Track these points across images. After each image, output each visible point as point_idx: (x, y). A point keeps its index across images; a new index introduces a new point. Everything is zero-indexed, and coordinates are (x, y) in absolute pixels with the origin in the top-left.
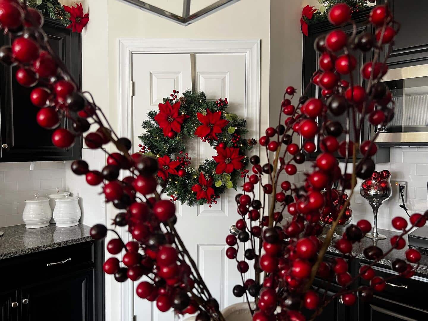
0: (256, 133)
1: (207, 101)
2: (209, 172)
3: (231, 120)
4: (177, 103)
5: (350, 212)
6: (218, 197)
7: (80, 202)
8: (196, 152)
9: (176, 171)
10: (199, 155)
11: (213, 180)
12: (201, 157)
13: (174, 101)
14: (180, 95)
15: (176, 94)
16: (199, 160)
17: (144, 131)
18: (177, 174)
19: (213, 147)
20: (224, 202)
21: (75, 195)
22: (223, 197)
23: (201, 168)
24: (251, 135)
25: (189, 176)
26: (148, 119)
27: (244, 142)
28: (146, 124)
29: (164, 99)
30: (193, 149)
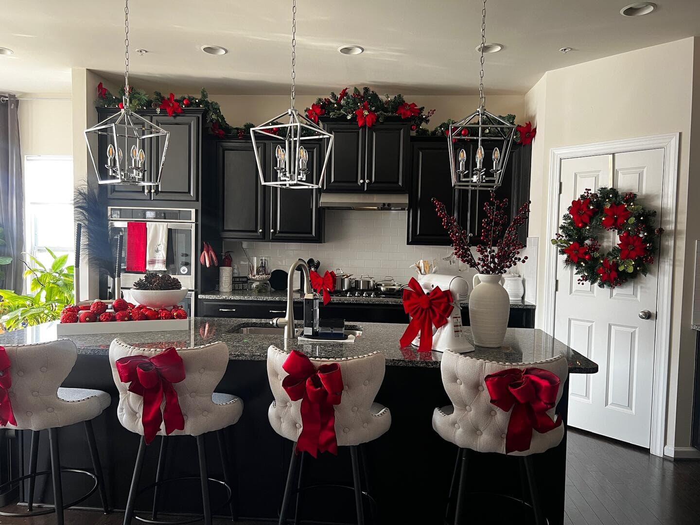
7: (524, 282)
8: (612, 240)
9: (584, 255)
11: (616, 265)
12: (610, 245)
18: (584, 258)
19: (619, 236)
20: (637, 288)
21: (522, 277)
22: (636, 283)
25: (594, 260)
28: (566, 217)
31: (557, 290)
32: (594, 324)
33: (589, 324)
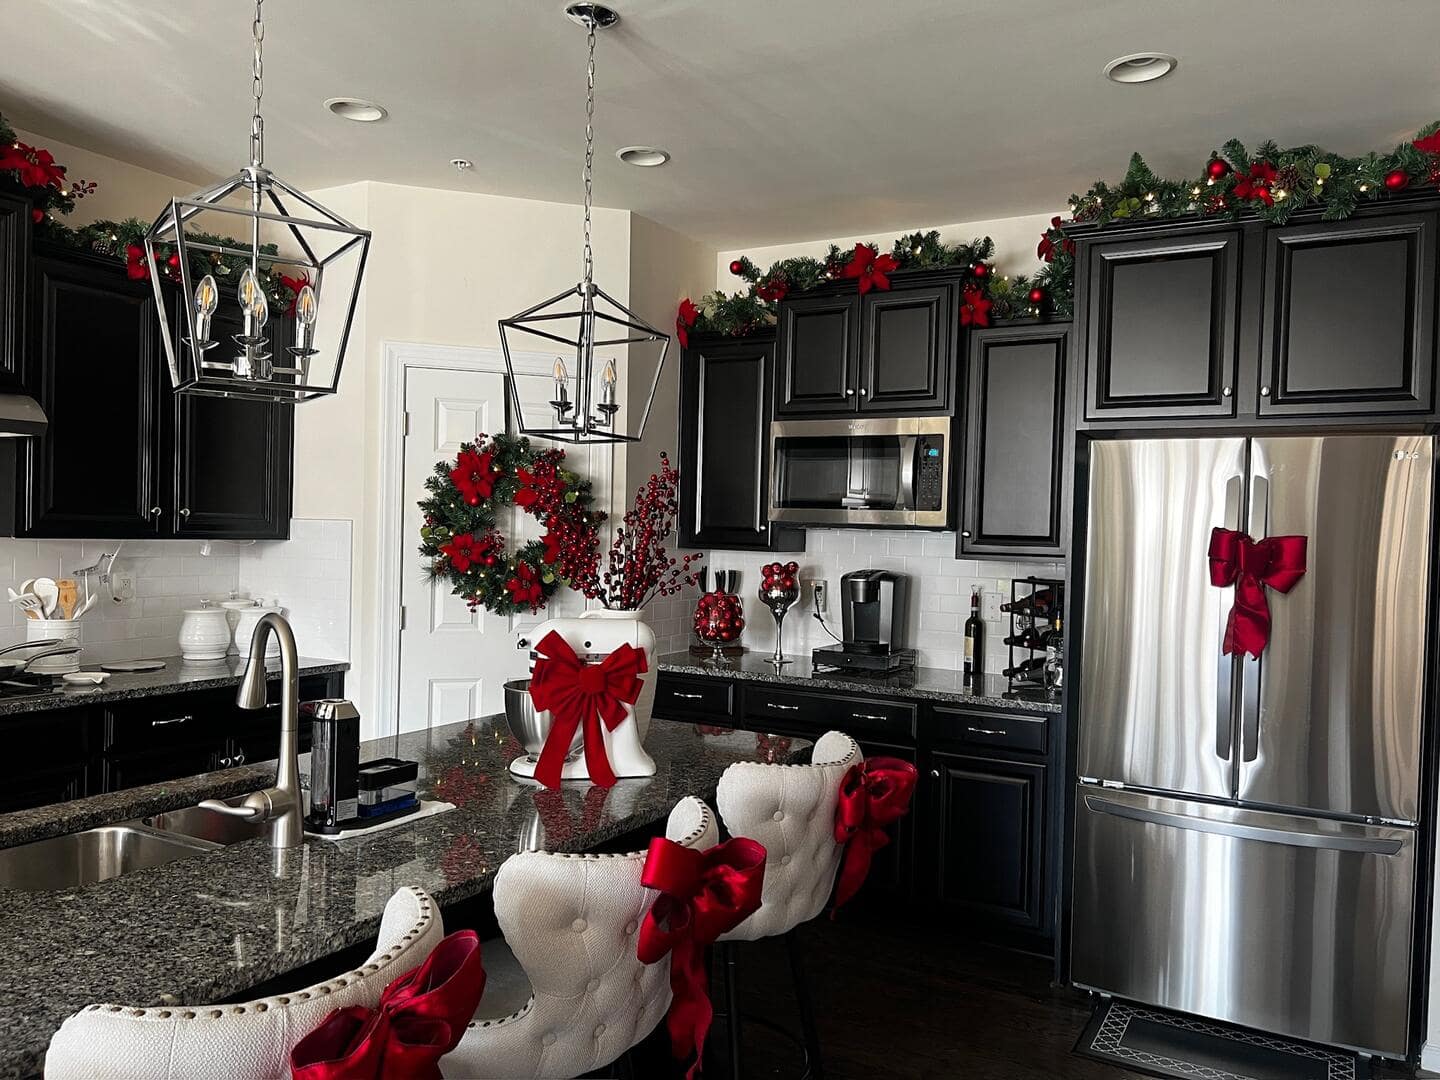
0: (607, 502)
1: (531, 449)
2: (534, 561)
3: (570, 482)
4: (485, 450)
5: (742, 623)
6: (545, 599)
8: (509, 529)
9: (481, 558)
10: (513, 534)
11: (540, 573)
12: (516, 538)
13: (479, 450)
14: (489, 441)
15: (484, 439)
16: (513, 542)
17: (429, 495)
18: (483, 562)
19: (540, 521)
20: (553, 610)
22: (553, 602)
23: (520, 554)
24: (598, 505)
25: (501, 565)
26: (435, 475)
27: (589, 515)
28: (432, 484)
29: (463, 444)
30: (504, 524)
31: (403, 627)
32: (480, 682)
33: (470, 685)
